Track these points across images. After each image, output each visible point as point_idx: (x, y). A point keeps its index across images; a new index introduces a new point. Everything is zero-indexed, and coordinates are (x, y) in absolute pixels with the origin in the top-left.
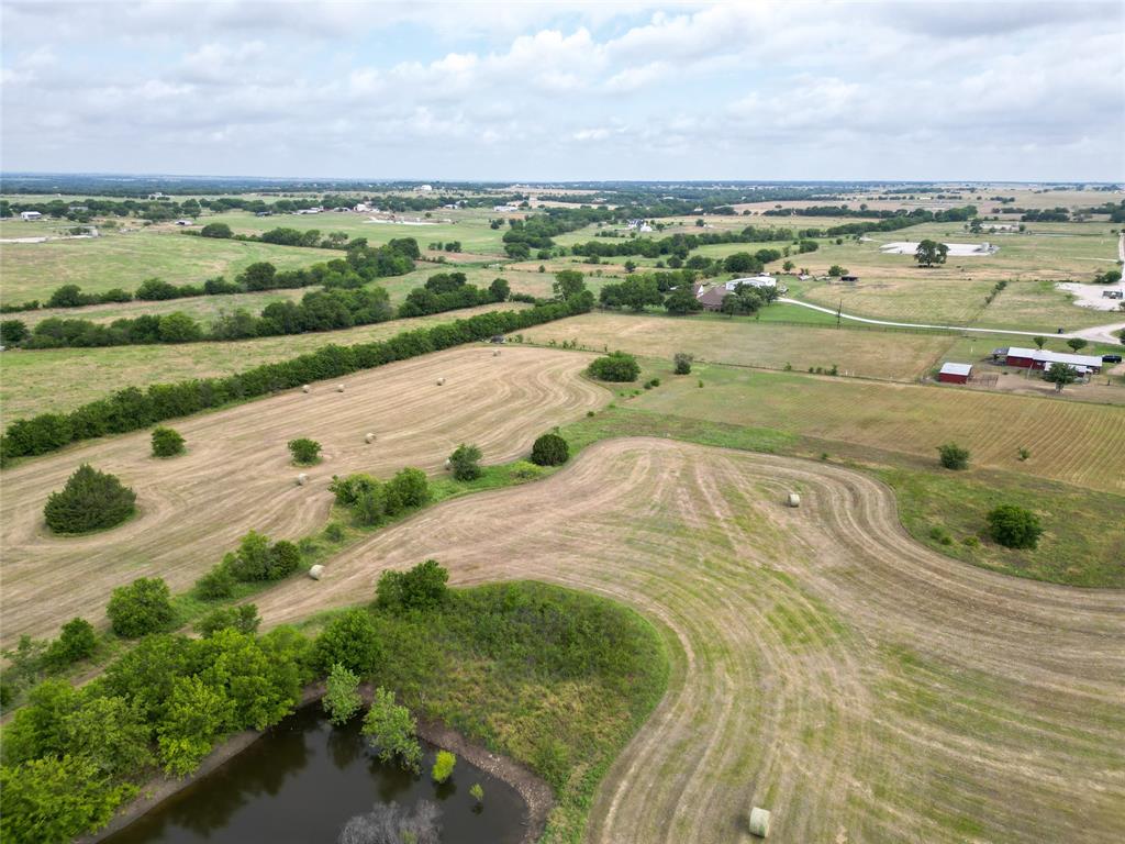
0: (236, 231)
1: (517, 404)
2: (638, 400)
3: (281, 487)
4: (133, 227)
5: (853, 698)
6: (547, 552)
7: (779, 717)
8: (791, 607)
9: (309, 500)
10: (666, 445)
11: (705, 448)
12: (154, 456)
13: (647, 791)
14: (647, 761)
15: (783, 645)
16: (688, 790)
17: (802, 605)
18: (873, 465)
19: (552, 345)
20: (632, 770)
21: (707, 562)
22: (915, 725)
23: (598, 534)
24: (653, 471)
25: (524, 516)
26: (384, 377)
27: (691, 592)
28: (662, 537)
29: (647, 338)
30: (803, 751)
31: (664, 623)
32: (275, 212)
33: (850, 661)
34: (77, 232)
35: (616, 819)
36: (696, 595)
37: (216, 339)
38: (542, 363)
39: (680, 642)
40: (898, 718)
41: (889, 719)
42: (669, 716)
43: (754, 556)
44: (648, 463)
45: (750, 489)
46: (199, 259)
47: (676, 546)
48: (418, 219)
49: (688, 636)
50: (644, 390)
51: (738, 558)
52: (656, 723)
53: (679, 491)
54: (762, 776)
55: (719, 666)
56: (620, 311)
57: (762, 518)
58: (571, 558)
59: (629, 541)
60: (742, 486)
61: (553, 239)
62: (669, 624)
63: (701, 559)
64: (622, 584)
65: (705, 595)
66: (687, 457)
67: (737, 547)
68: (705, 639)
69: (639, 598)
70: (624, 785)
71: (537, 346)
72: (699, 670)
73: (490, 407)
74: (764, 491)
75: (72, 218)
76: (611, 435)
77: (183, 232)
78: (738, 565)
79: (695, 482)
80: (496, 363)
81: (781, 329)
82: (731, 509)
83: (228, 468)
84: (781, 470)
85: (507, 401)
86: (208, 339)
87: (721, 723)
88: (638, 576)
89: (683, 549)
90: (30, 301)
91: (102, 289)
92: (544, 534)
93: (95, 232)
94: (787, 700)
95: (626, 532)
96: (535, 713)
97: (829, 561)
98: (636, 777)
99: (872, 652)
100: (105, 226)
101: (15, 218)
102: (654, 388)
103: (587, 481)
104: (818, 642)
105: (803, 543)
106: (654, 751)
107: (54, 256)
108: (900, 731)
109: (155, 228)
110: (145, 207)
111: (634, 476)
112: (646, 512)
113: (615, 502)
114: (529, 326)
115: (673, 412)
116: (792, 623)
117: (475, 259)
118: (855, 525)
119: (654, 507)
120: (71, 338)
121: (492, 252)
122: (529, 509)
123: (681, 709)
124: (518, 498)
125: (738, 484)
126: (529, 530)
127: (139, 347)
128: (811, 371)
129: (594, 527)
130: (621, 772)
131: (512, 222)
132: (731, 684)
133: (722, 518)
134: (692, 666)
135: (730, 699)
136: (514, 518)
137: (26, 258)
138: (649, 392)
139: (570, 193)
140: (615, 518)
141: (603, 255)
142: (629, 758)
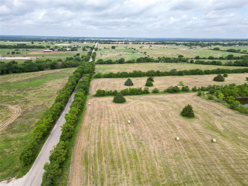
32: (228, 46)
91: (202, 57)
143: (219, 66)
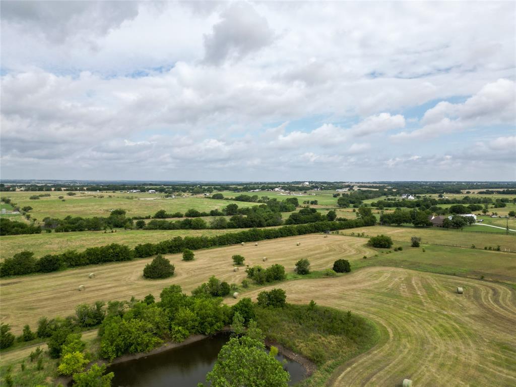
0: (225, 197)
1: (331, 253)
2: (390, 255)
3: (227, 272)
4: (187, 196)
5: (470, 357)
6: (333, 299)
7: (429, 359)
8: (448, 326)
9: (237, 276)
10: (400, 270)
11: (419, 272)
12: (183, 260)
13: (359, 372)
14: (362, 364)
15: (439, 337)
16: (378, 374)
17: (453, 325)
18: (509, 282)
19: (353, 235)
20: (354, 365)
21: (409, 308)
22: (500, 369)
23: (358, 296)
24: (391, 278)
25: (326, 288)
26: (275, 242)
27: (398, 316)
28: (389, 299)
29: (400, 235)
30: (438, 370)
31: (382, 324)
32: (241, 191)
33: (472, 345)
34: (167, 196)
35: (343, 378)
36: (400, 317)
37: (212, 228)
38: (346, 241)
39: (388, 331)
40: (493, 366)
41: (487, 366)
42: (376, 352)
43: (433, 308)
44: (389, 275)
45: (439, 286)
46: (210, 205)
47: (395, 302)
48: (300, 193)
49: (392, 329)
50: (394, 251)
51: (425, 308)
52: (369, 353)
53: (402, 284)
54: (415, 375)
55: (404, 341)
56: (390, 226)
57: (442, 296)
58: (343, 302)
59: (372, 299)
60: (435, 285)
61: (363, 201)
62: (384, 325)
63: (406, 307)
64: (364, 311)
65: (404, 318)
66: (409, 274)
67: (425, 304)
68: (400, 331)
69: (371, 316)
70: (349, 369)
71: (345, 235)
72: (394, 340)
73: (318, 253)
74: (445, 287)
75: (166, 192)
76: (373, 265)
77: (205, 197)
78: (424, 310)
79: (411, 282)
80: (325, 240)
81: (473, 234)
82: (427, 292)
83: (209, 265)
84: (457, 281)
85: (327, 252)
86: (208, 228)
87: (400, 356)
88: (373, 309)
89: (398, 303)
90: (148, 216)
91: (173, 213)
92: (333, 293)
93: (174, 197)
94: (435, 354)
95: (372, 296)
96: (315, 342)
97: (473, 313)
98: (355, 368)
99: (486, 344)
100: (177, 195)
101: (147, 193)
102: (400, 251)
103: (357, 279)
104: (458, 337)
105: (461, 305)
106: (365, 361)
107: (158, 204)
108: (491, 370)
109: (195, 196)
110: (192, 190)
111: (381, 279)
112: (383, 290)
113: (369, 286)
114: (343, 229)
115: (407, 259)
116: (446, 331)
117: (323, 207)
118: (492, 302)
119: (387, 289)
120: (160, 227)
121: (332, 205)
122: (329, 285)
123: (382, 351)
124: (324, 282)
125: (433, 284)
126: (327, 292)
127: (183, 230)
128: (486, 249)
129: (356, 293)
130: (349, 365)
131: (343, 194)
132: (408, 345)
133: (421, 295)
134: (391, 338)
135: (406, 351)
136: (320, 288)
137: (148, 204)
138: (396, 253)
139: (375, 185)
140: (369, 291)
141: (386, 207)
142: (354, 362)
143: (198, 231)
